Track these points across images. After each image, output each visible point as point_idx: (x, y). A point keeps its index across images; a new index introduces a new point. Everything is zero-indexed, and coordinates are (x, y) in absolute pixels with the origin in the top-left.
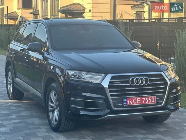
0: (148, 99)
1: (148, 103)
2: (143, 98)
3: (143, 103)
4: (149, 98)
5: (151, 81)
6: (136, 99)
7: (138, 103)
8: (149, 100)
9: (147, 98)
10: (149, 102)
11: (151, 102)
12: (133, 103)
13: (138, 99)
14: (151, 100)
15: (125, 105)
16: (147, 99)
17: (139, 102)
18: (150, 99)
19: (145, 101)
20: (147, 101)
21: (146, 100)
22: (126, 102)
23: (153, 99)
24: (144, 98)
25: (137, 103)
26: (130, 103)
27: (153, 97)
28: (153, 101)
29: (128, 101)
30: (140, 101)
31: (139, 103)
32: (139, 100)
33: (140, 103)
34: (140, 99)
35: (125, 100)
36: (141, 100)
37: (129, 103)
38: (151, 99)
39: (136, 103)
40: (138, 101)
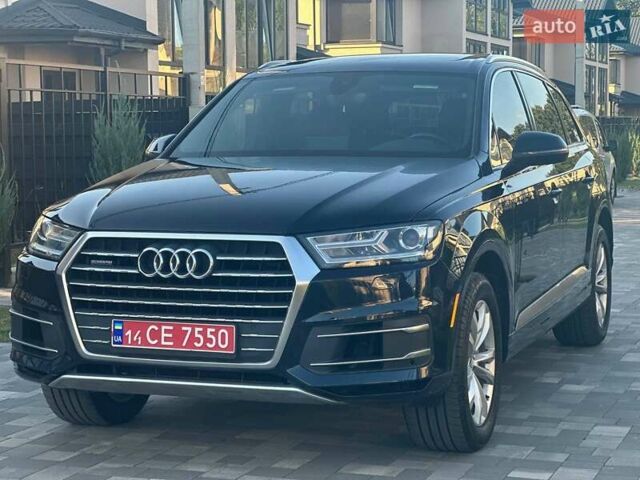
0: (204, 333)
1: (204, 347)
2: (184, 328)
3: (184, 344)
4: (209, 330)
6: (156, 328)
7: (163, 343)
8: (209, 336)
9: (201, 329)
10: (208, 345)
11: (217, 346)
12: (145, 342)
13: (164, 328)
14: (215, 338)
15: (115, 343)
16: (199, 332)
17: (166, 339)
18: (212, 333)
19: (193, 338)
20: (198, 340)
21: (197, 335)
22: (119, 333)
23: (223, 334)
24: (189, 329)
25: (159, 344)
26: (135, 339)
27: (225, 328)
28: (223, 343)
29: (129, 333)
30: (170, 335)
31: (167, 345)
32: (166, 331)
33: (171, 343)
34: (171, 328)
35: (117, 327)
36: (178, 336)
37: (132, 339)
38: (215, 334)
39: (156, 341)
40: (164, 335)
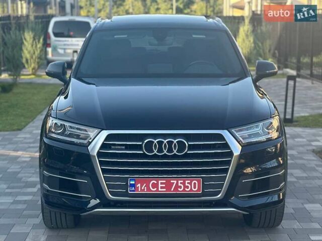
0: (184, 183)
1: (184, 190)
2: (172, 181)
3: (172, 190)
4: (187, 182)
5: (191, 147)
6: (156, 182)
7: (160, 190)
8: (187, 185)
9: (182, 181)
10: (186, 189)
11: (191, 190)
12: (149, 189)
13: (160, 182)
14: (191, 186)
15: (130, 191)
16: (181, 183)
17: (162, 188)
18: (188, 183)
19: (177, 187)
20: (181, 187)
21: (179, 185)
23: (195, 183)
24: (175, 182)
25: (157, 190)
26: (143, 188)
27: (195, 180)
28: (195, 188)
29: (139, 185)
30: (164, 185)
31: (162, 190)
32: (161, 183)
33: (165, 190)
34: (165, 181)
35: (131, 183)
36: (168, 186)
37: (141, 188)
38: (190, 184)
39: (155, 189)
40: (160, 185)
